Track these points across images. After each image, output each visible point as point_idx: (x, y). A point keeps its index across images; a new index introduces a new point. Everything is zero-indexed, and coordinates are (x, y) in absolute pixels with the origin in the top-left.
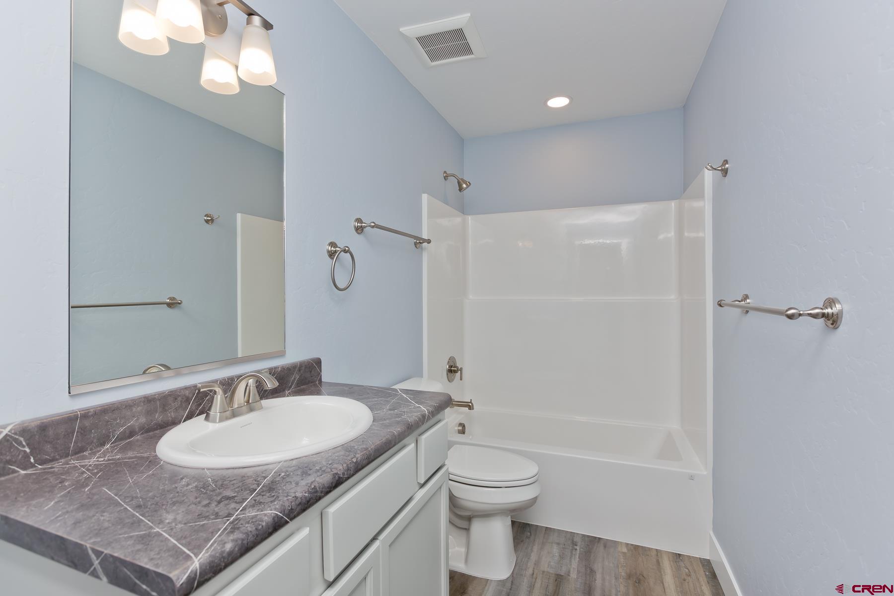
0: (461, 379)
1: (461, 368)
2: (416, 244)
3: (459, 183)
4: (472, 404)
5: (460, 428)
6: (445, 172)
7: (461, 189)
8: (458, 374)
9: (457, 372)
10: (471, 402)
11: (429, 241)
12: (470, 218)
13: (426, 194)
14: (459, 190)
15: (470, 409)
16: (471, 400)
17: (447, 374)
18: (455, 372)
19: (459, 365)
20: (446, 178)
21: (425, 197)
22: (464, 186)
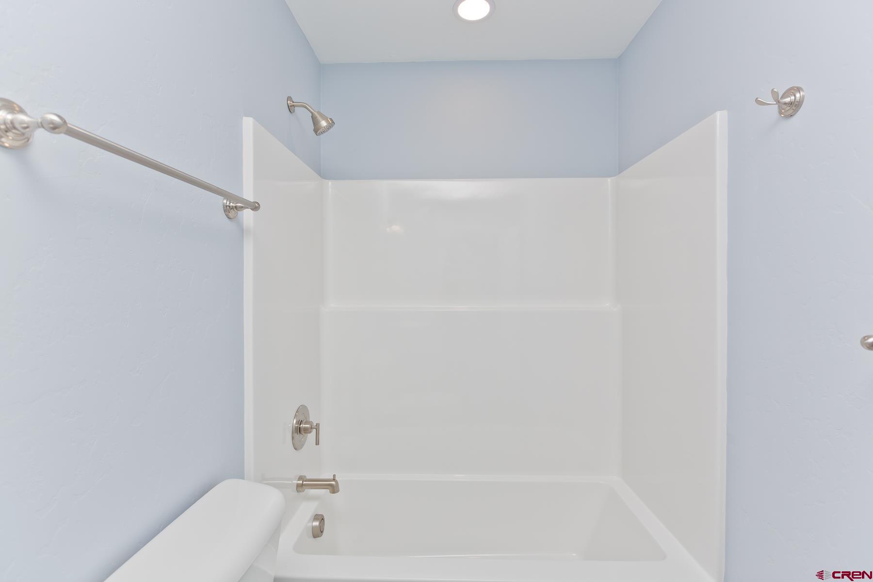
0: (317, 443)
1: (318, 425)
2: (227, 209)
3: (314, 118)
4: (337, 482)
5: (316, 523)
6: (289, 98)
7: (317, 130)
8: (312, 436)
9: (310, 432)
10: (334, 480)
11: (255, 207)
12: (330, 183)
13: (251, 118)
14: (314, 130)
15: (334, 492)
16: (334, 476)
17: (293, 438)
18: (307, 431)
19: (313, 419)
20: (291, 109)
21: (248, 123)
22: (324, 123)
